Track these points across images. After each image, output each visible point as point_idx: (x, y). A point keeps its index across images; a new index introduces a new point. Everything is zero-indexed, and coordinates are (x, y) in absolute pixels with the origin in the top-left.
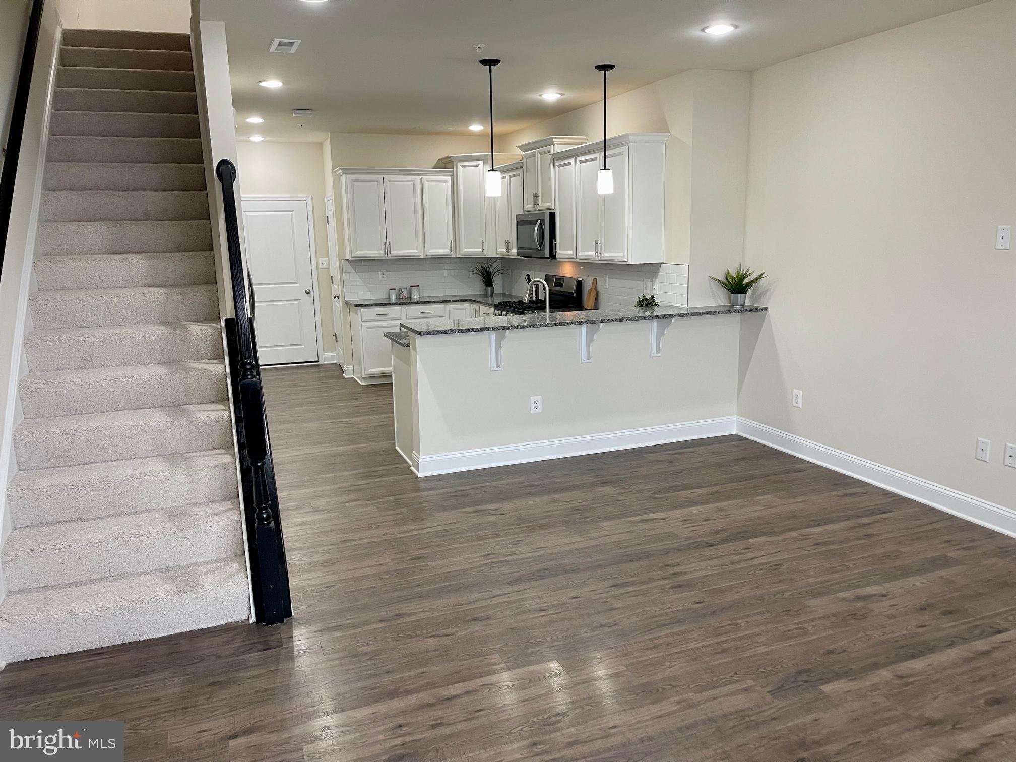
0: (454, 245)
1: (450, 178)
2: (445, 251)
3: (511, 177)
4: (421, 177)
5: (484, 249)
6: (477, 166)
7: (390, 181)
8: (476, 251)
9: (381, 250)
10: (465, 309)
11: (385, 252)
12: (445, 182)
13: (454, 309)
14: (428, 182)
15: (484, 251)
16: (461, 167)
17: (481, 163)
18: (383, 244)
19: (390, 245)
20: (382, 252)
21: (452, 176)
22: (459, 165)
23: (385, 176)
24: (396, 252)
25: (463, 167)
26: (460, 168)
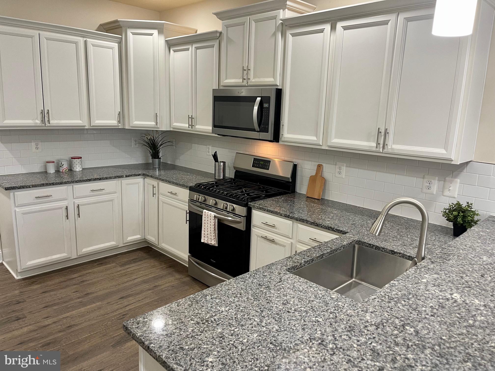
0: (121, 116)
1: (117, 44)
2: (113, 122)
3: (197, 48)
4: (85, 39)
5: (158, 121)
6: (151, 35)
7: (47, 39)
8: (149, 124)
9: (37, 119)
10: (138, 183)
11: (43, 121)
12: (112, 48)
13: (127, 184)
14: (94, 45)
15: (158, 124)
16: (131, 34)
17: (155, 32)
18: (39, 112)
19: (48, 113)
20: (38, 122)
21: (120, 43)
22: (130, 32)
23: (41, 32)
24: (55, 122)
25: (134, 34)
26: (130, 36)
